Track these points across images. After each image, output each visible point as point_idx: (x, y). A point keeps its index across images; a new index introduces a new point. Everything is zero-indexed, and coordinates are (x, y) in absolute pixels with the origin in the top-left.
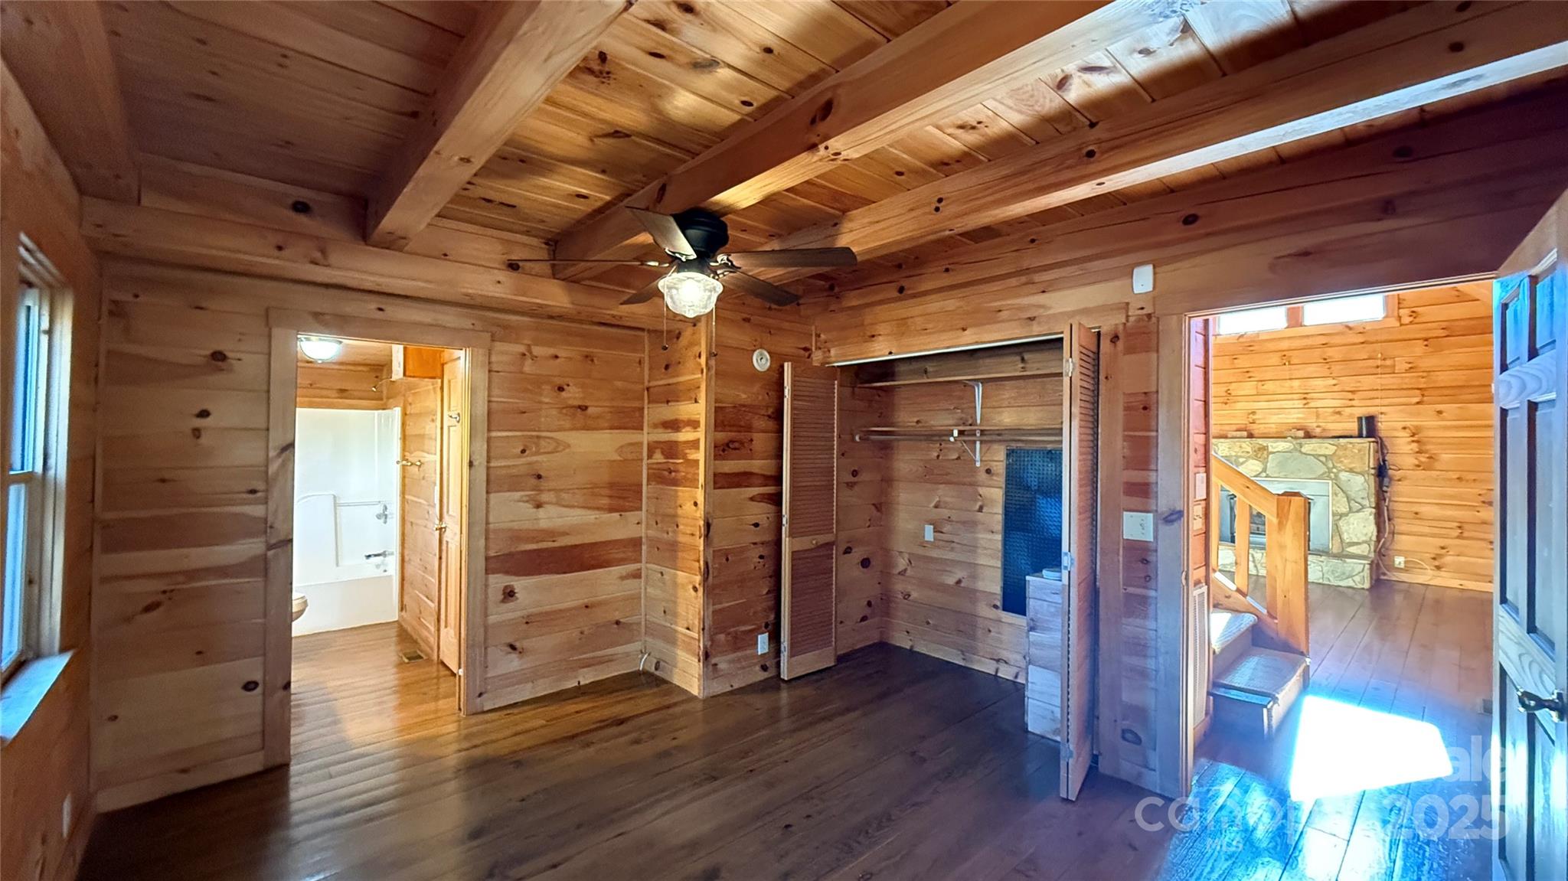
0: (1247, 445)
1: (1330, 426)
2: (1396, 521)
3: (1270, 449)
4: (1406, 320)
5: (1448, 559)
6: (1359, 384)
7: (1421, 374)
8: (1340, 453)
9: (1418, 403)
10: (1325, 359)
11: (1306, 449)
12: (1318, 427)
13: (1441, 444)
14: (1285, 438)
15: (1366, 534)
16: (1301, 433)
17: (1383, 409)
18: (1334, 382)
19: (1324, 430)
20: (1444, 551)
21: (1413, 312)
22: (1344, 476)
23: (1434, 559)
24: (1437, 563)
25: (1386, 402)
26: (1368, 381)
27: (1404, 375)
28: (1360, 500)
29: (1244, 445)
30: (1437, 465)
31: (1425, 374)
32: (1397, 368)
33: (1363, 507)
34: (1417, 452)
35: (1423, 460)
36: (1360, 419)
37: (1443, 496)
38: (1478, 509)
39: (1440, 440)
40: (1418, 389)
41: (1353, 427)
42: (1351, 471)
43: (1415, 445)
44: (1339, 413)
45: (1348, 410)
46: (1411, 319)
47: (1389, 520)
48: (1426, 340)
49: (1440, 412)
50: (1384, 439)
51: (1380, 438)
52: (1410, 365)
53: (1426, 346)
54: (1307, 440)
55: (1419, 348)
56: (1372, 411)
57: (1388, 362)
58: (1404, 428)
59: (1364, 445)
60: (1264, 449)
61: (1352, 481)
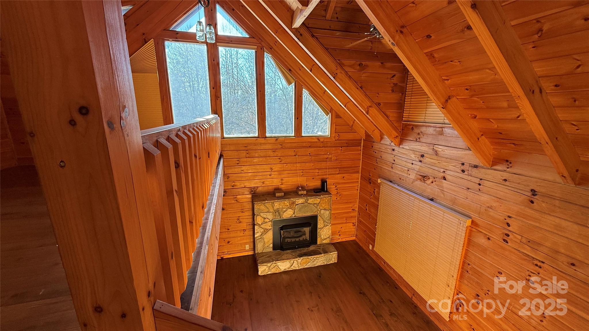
0: (286, 202)
4: (336, 138)
6: (321, 166)
8: (321, 202)
9: (338, 174)
10: (310, 154)
11: (310, 201)
17: (328, 176)
18: (313, 164)
21: (339, 135)
22: (322, 212)
23: (339, 232)
25: (328, 173)
26: (324, 164)
27: (334, 162)
28: (327, 221)
31: (340, 162)
32: (333, 159)
33: (328, 224)
39: (343, 188)
40: (338, 168)
42: (325, 209)
44: (313, 178)
46: (338, 138)
48: (341, 148)
49: (344, 177)
52: (337, 158)
54: (311, 198)
55: (339, 150)
56: (324, 176)
57: (330, 156)
58: (333, 184)
59: (329, 198)
60: (293, 203)
61: (325, 213)
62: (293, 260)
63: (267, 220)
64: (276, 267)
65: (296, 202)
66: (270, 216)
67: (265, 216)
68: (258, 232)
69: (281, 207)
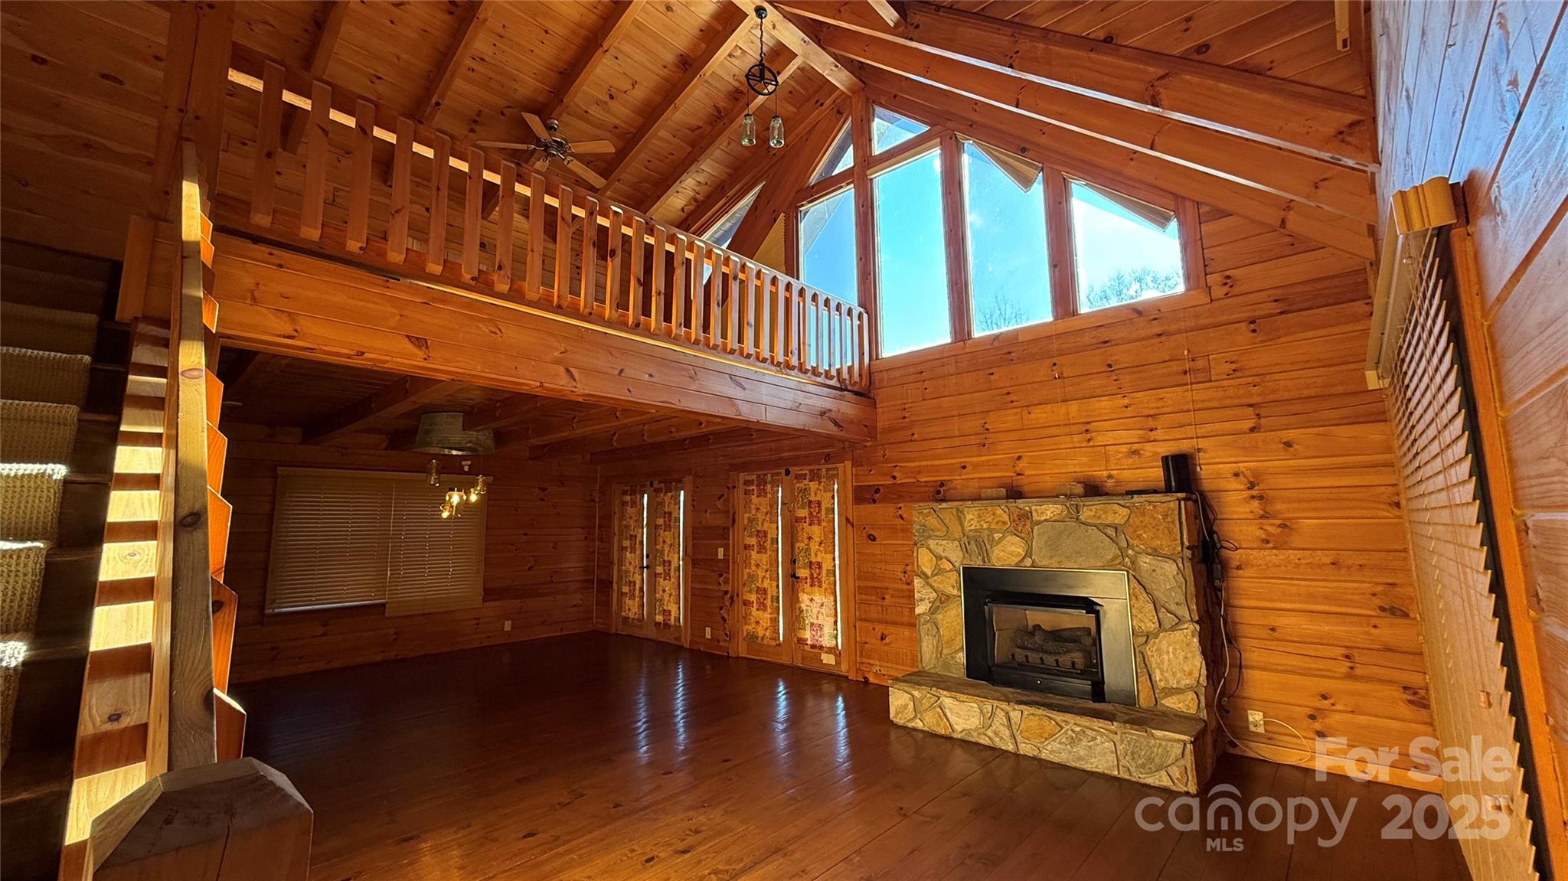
0: (1002, 512)
1: (1126, 475)
2: (1244, 643)
3: (1035, 517)
4: (1219, 292)
5: (1335, 719)
6: (1160, 404)
7: (1250, 380)
8: (1136, 521)
9: (1252, 430)
10: (1110, 366)
11: (1086, 514)
12: (1110, 477)
13: (1300, 501)
14: (1058, 497)
15: (1190, 674)
16: (1079, 489)
17: (1202, 443)
18: (1126, 401)
19: (1118, 481)
20: (1326, 703)
21: (1228, 277)
22: (1145, 562)
23: (1312, 717)
24: (1317, 726)
25: (1203, 430)
26: (1173, 396)
27: (1225, 383)
28: (1173, 607)
29: (999, 511)
30: (1296, 541)
31: (1257, 379)
32: (1213, 372)
33: (1180, 620)
34: (1261, 517)
35: (1270, 529)
36: (1165, 459)
37: (1312, 597)
38: (1377, 621)
39: (1295, 494)
40: (1250, 406)
41: (1156, 474)
42: (1155, 553)
43: (1256, 503)
44: (1135, 452)
45: (1149, 447)
46: (1226, 289)
47: (1229, 642)
48: (1253, 322)
49: (1288, 444)
50: (1209, 494)
51: (1202, 494)
52: (1234, 366)
53: (1254, 331)
54: (1088, 501)
55: (1243, 336)
56: (1184, 447)
57: (1200, 363)
58: (1236, 475)
59: (1172, 505)
60: (1026, 516)
61: (1158, 571)
62: (996, 703)
63: (948, 566)
64: (938, 709)
65: (1034, 514)
66: (955, 556)
67: (939, 551)
68: (922, 600)
69: (985, 526)
